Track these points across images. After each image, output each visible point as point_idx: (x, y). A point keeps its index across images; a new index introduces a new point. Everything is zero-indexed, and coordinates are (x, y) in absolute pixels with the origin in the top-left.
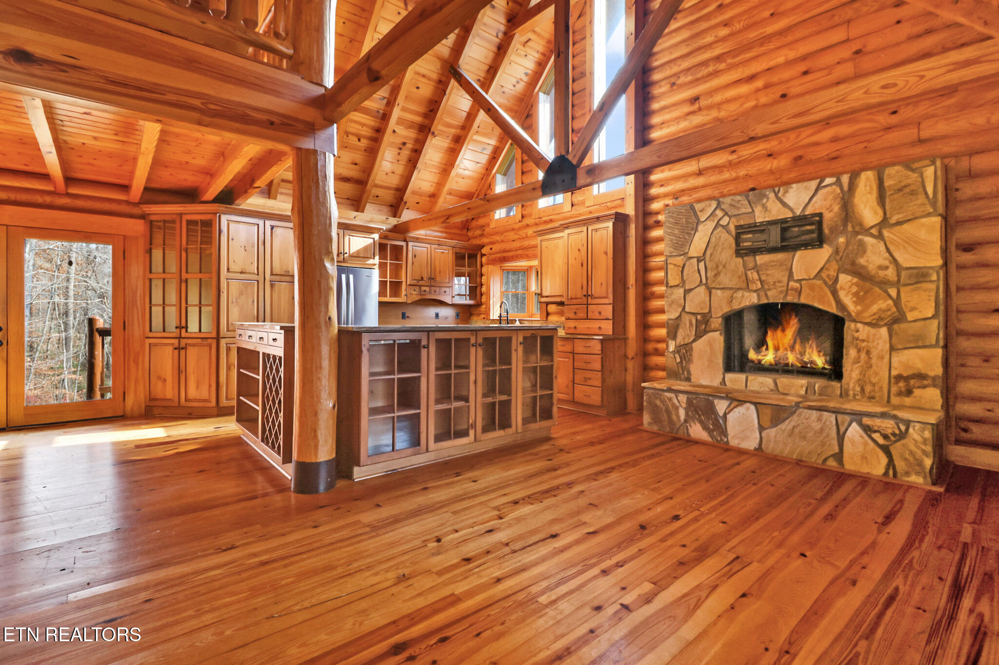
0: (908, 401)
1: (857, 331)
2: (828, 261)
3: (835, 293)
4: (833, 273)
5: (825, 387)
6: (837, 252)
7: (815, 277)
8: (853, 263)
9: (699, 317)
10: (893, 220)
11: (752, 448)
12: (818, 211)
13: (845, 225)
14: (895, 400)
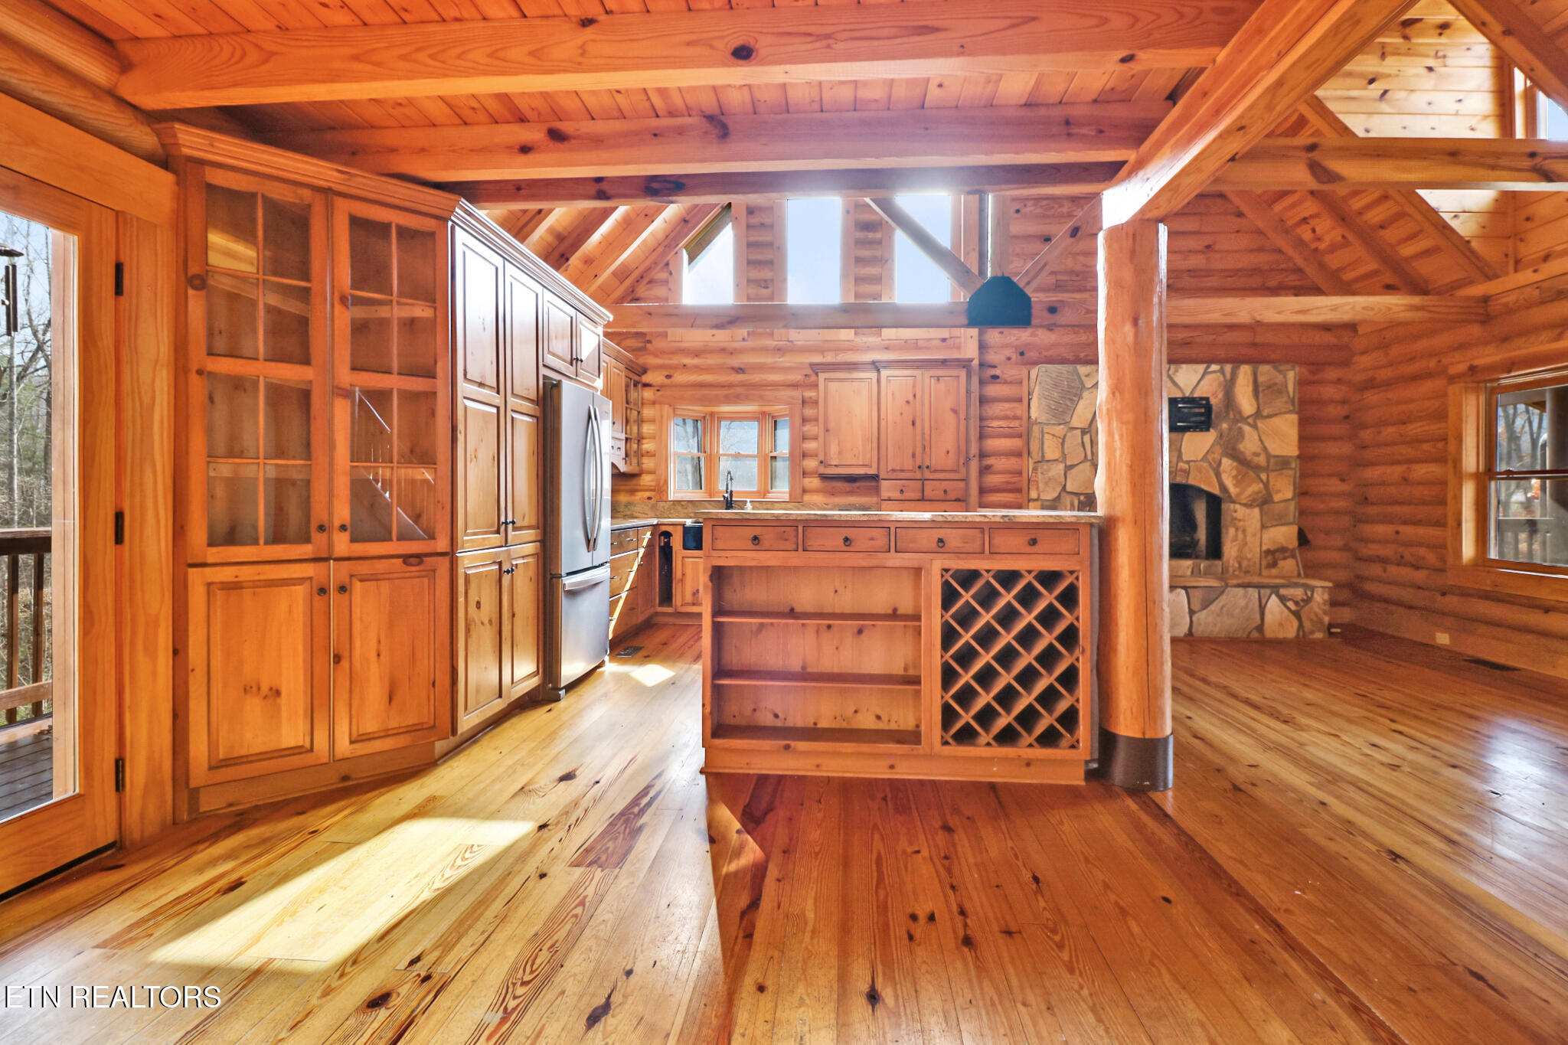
0: (1274, 571)
1: (1236, 511)
2: (1213, 446)
3: (1218, 475)
4: (1217, 456)
5: (1210, 566)
6: (1221, 435)
7: (1202, 460)
8: (1234, 449)
9: (1082, 498)
10: (1265, 413)
11: (1182, 635)
12: (1205, 395)
13: (1227, 412)
14: (1265, 572)
